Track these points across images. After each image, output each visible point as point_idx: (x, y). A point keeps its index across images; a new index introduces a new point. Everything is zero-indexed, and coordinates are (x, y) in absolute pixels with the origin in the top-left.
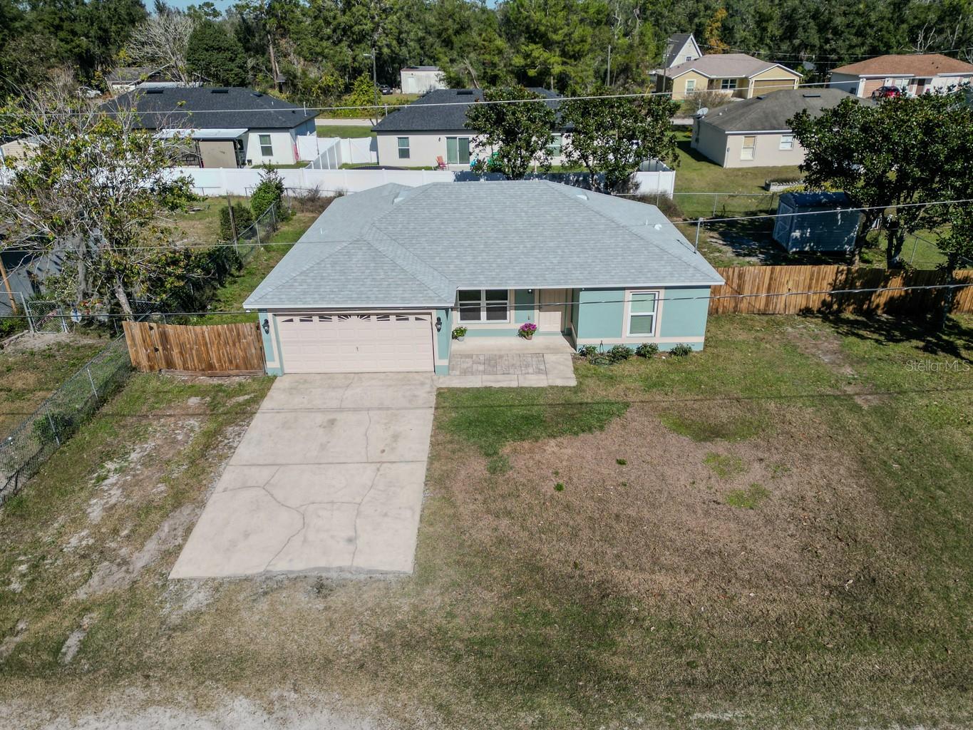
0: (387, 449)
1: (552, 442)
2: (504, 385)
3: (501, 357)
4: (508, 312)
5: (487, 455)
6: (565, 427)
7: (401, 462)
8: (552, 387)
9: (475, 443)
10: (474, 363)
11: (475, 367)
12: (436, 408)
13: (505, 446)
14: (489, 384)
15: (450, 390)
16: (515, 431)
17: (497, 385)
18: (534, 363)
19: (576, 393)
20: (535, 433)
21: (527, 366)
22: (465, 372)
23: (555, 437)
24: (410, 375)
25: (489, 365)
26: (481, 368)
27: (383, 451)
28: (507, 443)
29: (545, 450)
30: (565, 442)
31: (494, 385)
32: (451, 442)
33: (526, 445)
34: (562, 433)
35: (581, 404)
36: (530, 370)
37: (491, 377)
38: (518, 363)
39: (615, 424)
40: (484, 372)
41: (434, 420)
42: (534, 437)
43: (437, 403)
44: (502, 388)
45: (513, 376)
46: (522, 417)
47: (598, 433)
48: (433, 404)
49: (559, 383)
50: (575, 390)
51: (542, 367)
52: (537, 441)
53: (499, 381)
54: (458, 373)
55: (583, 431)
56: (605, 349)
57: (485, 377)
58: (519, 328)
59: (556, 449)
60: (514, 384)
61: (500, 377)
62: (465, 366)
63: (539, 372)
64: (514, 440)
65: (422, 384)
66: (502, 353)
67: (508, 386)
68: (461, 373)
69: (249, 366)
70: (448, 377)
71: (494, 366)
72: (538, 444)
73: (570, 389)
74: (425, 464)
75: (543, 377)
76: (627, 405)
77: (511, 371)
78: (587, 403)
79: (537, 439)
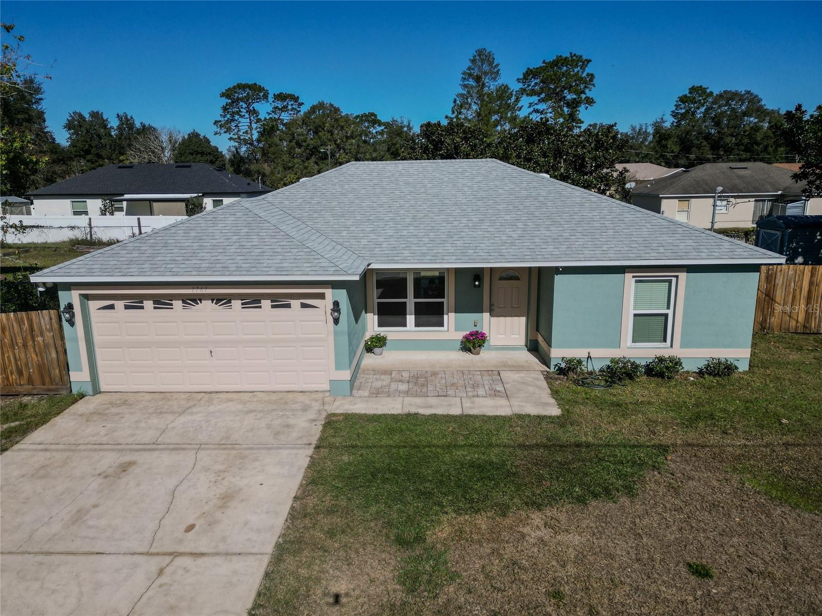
0: (199, 523)
1: (537, 518)
2: (440, 411)
3: (434, 374)
4: (445, 317)
5: (401, 542)
6: (557, 487)
7: (217, 554)
8: (520, 417)
9: (377, 516)
10: (392, 380)
11: (394, 386)
12: (318, 447)
13: (439, 522)
14: (413, 410)
15: (348, 417)
16: (459, 492)
17: (428, 412)
18: (486, 382)
19: (562, 426)
20: (499, 497)
21: (475, 386)
22: (377, 393)
23: (539, 507)
24: (290, 395)
25: (416, 383)
26: (403, 387)
27: (191, 528)
28: (444, 518)
29: (523, 536)
30: (563, 517)
31: (422, 411)
32: (330, 512)
33: (482, 521)
34: (553, 499)
35: (578, 445)
36: (481, 392)
37: (418, 400)
38: (461, 382)
39: (653, 483)
40: (407, 393)
41: (309, 467)
42: (497, 505)
43: (321, 439)
44: (434, 417)
45: (453, 400)
46: (472, 465)
47: (625, 500)
48: (314, 441)
49: (532, 410)
50: (560, 422)
51: (499, 388)
52: (504, 515)
53: (431, 407)
54: (366, 394)
55: (596, 496)
56: (597, 366)
57: (408, 400)
58: (461, 338)
59: (545, 533)
60: (456, 411)
61: (433, 401)
62: (378, 384)
63: (495, 394)
64: (458, 512)
65: (305, 409)
66: (437, 369)
67: (445, 413)
68: (371, 394)
69: (47, 380)
70: (351, 399)
71: (423, 385)
72: (508, 521)
73: (551, 419)
74: (266, 560)
75: (503, 402)
76: (663, 449)
77: (451, 392)
78: (588, 445)
79: (504, 510)
